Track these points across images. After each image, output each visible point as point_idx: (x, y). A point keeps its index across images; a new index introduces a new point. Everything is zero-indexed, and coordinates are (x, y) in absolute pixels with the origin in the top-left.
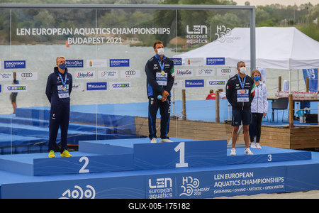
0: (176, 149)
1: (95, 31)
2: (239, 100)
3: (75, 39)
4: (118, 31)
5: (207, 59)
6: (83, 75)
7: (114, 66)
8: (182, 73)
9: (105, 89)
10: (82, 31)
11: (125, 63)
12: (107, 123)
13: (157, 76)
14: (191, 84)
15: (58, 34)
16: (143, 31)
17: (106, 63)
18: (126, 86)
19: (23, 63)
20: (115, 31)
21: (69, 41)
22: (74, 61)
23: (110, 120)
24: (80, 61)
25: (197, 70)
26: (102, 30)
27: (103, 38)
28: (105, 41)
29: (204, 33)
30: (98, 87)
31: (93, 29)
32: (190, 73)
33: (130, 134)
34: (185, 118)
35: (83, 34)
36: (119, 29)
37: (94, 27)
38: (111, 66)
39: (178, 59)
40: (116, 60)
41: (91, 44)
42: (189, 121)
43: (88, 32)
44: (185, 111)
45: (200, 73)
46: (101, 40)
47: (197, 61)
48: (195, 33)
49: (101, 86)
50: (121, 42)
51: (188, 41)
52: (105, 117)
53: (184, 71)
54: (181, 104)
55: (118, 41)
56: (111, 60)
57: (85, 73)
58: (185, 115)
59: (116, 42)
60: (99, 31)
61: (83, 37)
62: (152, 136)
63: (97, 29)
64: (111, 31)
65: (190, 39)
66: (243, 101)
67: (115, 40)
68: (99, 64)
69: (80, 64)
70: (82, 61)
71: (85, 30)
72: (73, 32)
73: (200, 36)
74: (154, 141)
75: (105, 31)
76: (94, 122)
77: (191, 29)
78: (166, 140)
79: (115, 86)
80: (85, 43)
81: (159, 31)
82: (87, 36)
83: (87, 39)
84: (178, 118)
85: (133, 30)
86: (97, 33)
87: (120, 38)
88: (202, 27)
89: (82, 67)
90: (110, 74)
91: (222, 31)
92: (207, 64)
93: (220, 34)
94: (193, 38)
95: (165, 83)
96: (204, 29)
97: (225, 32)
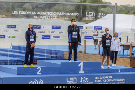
0: (79, 65)
1: (46, 13)
2: (107, 45)
3: (37, 17)
4: (56, 14)
5: (94, 27)
6: (40, 32)
8: (83, 33)
9: (50, 38)
10: (40, 13)
11: (59, 28)
12: (51, 53)
13: (73, 33)
15: (30, 14)
16: (67, 14)
18: (59, 37)
19: (15, 26)
22: (37, 26)
24: (39, 26)
25: (90, 32)
26: (49, 13)
27: (49, 16)
28: (50, 18)
29: (93, 16)
30: (47, 37)
32: (87, 33)
33: (61, 58)
34: (85, 52)
36: (57, 13)
38: (52, 29)
39: (82, 26)
40: (55, 26)
41: (44, 18)
42: (87, 54)
43: (43, 13)
44: (85, 49)
46: (49, 17)
47: (90, 28)
49: (48, 37)
50: (57, 18)
52: (51, 51)
53: (84, 32)
55: (56, 18)
56: (52, 26)
60: (48, 13)
61: (41, 16)
62: (70, 59)
63: (47, 12)
64: (53, 13)
65: (87, 18)
66: (108, 45)
68: (47, 27)
69: (39, 27)
70: (40, 26)
72: (37, 13)
73: (91, 17)
74: (70, 61)
76: (44, 53)
77: (88, 14)
78: (76, 61)
79: (54, 37)
80: (42, 18)
81: (74, 14)
82: (42, 15)
83: (43, 16)
84: (82, 52)
85: (63, 13)
86: (47, 14)
87: (57, 17)
88: (93, 13)
89: (40, 28)
90: (52, 32)
91: (101, 15)
92: (94, 29)
93: (100, 16)
94: (89, 18)
95: (76, 37)
96: (93, 14)
97: (103, 16)
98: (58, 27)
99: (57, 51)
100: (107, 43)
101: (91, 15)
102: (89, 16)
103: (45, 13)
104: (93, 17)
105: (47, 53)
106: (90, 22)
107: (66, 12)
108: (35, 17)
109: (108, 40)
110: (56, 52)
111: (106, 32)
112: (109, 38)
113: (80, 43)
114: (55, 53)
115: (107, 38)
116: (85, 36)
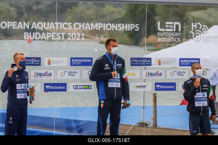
1: (55, 25)
3: (32, 34)
4: (80, 26)
6: (40, 75)
7: (75, 65)
8: (152, 75)
9: (65, 90)
10: (40, 26)
12: (70, 129)
14: (162, 87)
15: (14, 28)
16: (109, 27)
17: (66, 62)
20: (77, 26)
21: (25, 36)
22: (31, 58)
23: (74, 125)
24: (37, 58)
25: (169, 72)
26: (62, 25)
27: (63, 34)
28: (66, 37)
29: (177, 31)
31: (52, 23)
34: (155, 125)
35: (41, 28)
36: (82, 24)
37: (54, 21)
38: (71, 65)
39: (148, 59)
40: (78, 58)
41: (50, 40)
42: (160, 128)
43: (46, 26)
44: (155, 118)
45: (172, 75)
46: (61, 35)
47: (168, 62)
48: (167, 30)
50: (83, 39)
51: (159, 40)
52: (68, 121)
54: (152, 110)
55: (81, 37)
56: (71, 59)
57: (43, 72)
58: (156, 121)
59: (78, 39)
60: (59, 25)
61: (41, 32)
63: (57, 23)
64: (72, 26)
65: (161, 37)
66: (201, 105)
67: (77, 36)
68: (58, 62)
69: (37, 61)
70: (39, 59)
71: (43, 25)
72: (30, 26)
73: (172, 34)
75: (66, 26)
76: (51, 127)
77: (163, 26)
79: (76, 87)
80: (43, 39)
81: (126, 27)
82: (45, 31)
83: (46, 34)
84: (148, 125)
85: (98, 26)
86: (57, 28)
87: (83, 34)
88: (175, 23)
89: (40, 65)
90: (70, 74)
91: (198, 29)
92: (180, 65)
93: (195, 32)
94: (165, 36)
95: (118, 85)
96: (177, 26)
97: (201, 30)
98: (85, 61)
99: (81, 123)
100: (198, 101)
101: (172, 30)
102: (165, 32)
103: (50, 26)
104: (177, 34)
105: (57, 128)
106: (165, 47)
107: (106, 23)
108: (27, 36)
109: (201, 93)
110: (80, 126)
111: (194, 73)
112: (202, 87)
113: (128, 102)
114: (78, 127)
115: (196, 89)
116: (156, 84)
